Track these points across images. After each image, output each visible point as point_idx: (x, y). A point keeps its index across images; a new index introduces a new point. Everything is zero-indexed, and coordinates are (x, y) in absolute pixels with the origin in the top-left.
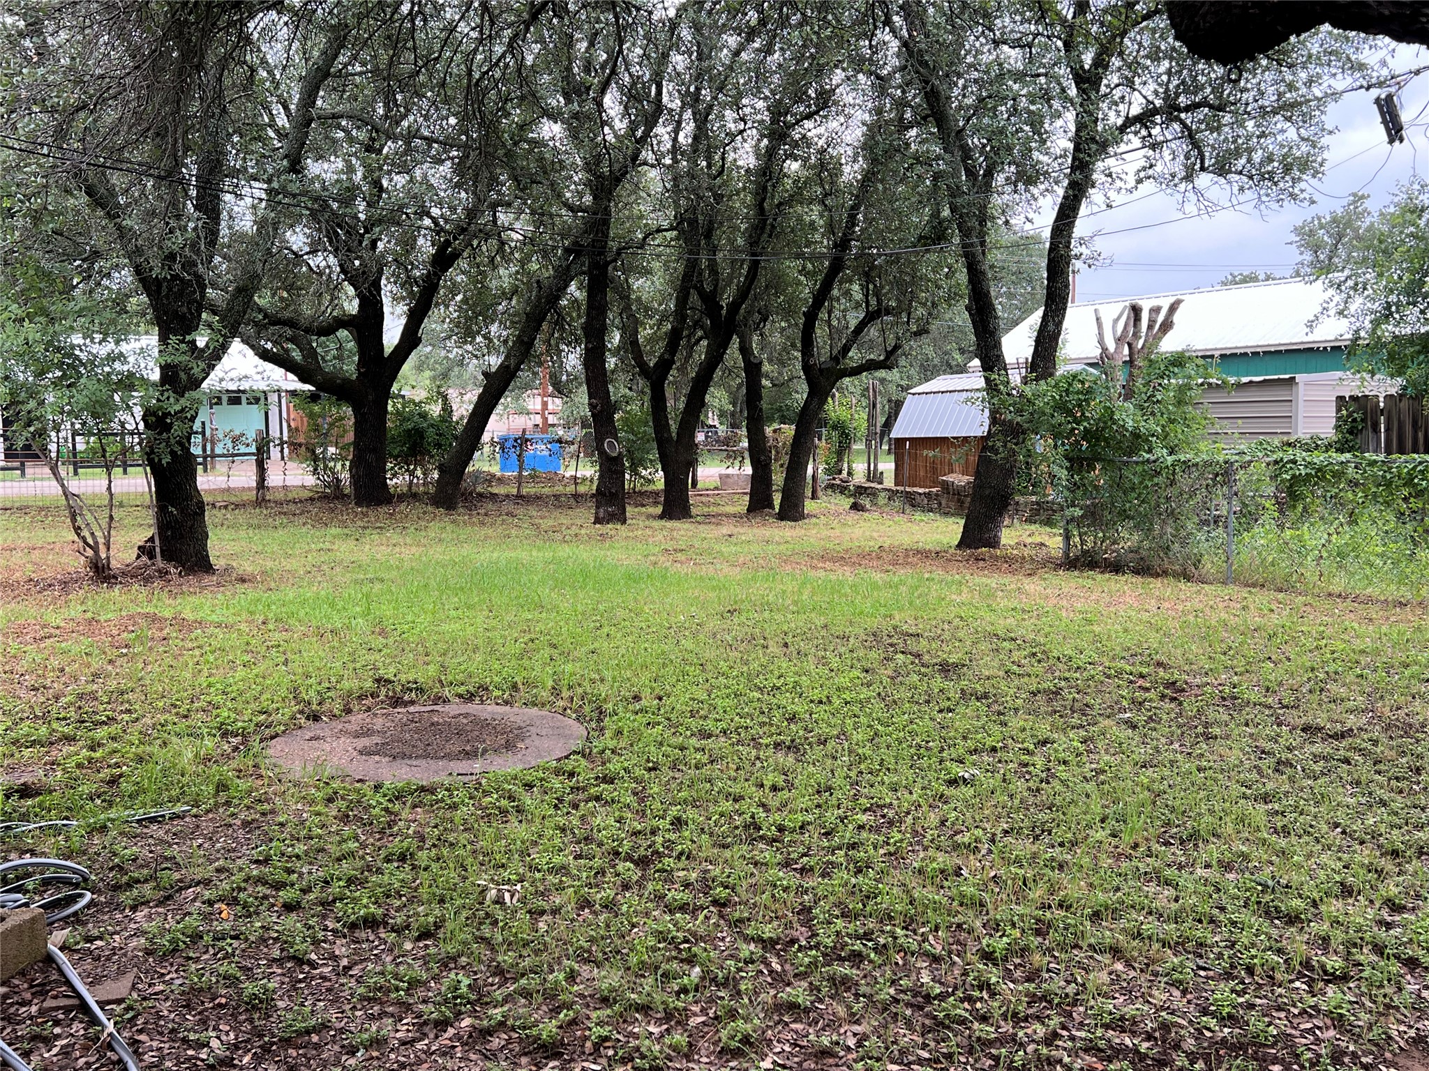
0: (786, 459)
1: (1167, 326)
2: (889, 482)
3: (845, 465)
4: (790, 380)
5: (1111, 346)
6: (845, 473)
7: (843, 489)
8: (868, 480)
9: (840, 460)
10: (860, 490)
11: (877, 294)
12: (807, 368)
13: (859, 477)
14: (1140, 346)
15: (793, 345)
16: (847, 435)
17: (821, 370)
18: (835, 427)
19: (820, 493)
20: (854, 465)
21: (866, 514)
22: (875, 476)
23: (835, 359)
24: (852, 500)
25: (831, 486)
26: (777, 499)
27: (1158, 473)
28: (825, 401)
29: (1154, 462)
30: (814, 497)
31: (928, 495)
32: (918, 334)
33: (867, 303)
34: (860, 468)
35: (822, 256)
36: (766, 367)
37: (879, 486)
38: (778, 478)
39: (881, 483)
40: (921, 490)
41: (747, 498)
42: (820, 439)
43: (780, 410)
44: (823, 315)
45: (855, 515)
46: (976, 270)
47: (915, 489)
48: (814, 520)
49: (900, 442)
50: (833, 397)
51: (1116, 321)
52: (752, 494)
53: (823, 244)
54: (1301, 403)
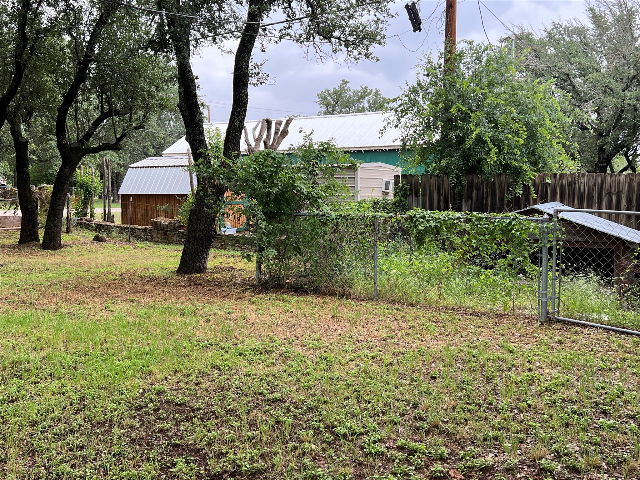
0: (47, 207)
1: (285, 133)
2: (118, 221)
3: (89, 210)
4: (51, 158)
5: (253, 144)
6: (88, 217)
7: (87, 226)
8: (105, 220)
9: (85, 207)
10: (99, 227)
11: (109, 100)
12: (60, 146)
13: (98, 219)
14: (270, 144)
15: (51, 132)
16: (90, 192)
17: (71, 148)
18: (81, 187)
19: (72, 229)
20: (95, 211)
21: (105, 244)
22: (108, 217)
23: (81, 141)
24: (95, 234)
25: (80, 224)
26: (41, 234)
27: (325, 224)
28: (75, 170)
29: (322, 216)
30: (68, 231)
31: (144, 230)
32: (137, 128)
33: (102, 106)
34: (99, 211)
35: (68, 74)
36: (32, 146)
37: (112, 224)
38: (42, 219)
39: (113, 222)
40: (140, 227)
41: (19, 233)
42: (71, 194)
43: (46, 176)
44: (71, 111)
45: (97, 245)
46: (187, 77)
47: (136, 226)
48: (69, 249)
49: (125, 197)
50: (80, 168)
51: (255, 129)
52: (22, 230)
53: (69, 66)
54: (359, 180)
